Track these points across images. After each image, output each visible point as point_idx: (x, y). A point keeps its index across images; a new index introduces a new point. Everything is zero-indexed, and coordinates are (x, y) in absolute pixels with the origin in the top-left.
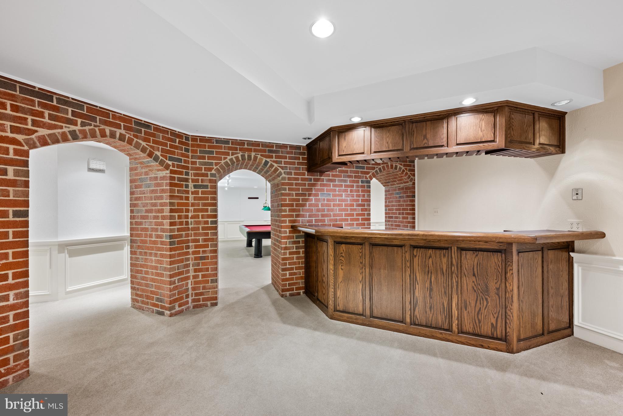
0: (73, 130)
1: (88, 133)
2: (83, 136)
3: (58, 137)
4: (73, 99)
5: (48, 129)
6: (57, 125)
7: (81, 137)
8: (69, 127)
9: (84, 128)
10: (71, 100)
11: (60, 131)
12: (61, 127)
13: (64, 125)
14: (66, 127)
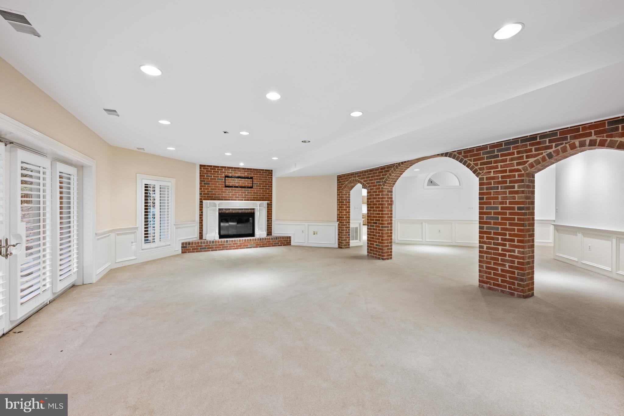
0: (549, 153)
1: (561, 151)
2: (556, 154)
3: (540, 161)
4: (549, 132)
5: (534, 158)
6: (540, 153)
7: (554, 156)
8: (547, 152)
9: (557, 148)
10: (548, 133)
11: (541, 156)
12: (542, 153)
13: (543, 151)
14: (545, 152)
